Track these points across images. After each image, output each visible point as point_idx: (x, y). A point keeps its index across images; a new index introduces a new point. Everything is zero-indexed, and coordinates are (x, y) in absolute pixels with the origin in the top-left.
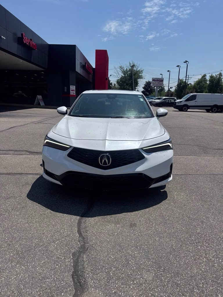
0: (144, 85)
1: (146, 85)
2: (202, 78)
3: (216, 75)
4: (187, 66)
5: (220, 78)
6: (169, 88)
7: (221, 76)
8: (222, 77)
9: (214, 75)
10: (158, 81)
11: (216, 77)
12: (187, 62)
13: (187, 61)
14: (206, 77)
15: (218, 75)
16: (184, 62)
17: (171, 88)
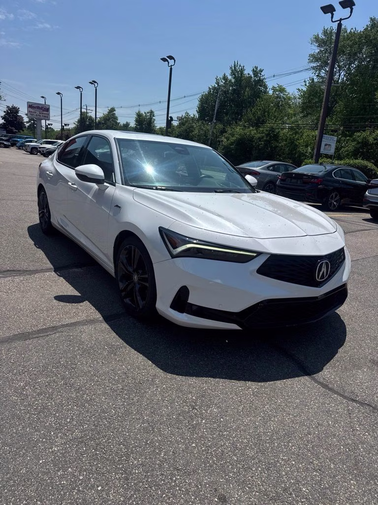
0: (5, 112)
1: (7, 113)
2: (109, 113)
3: (145, 113)
4: (96, 89)
5: (151, 119)
6: (63, 125)
7: (153, 116)
8: (154, 118)
9: (142, 112)
10: (39, 110)
11: (146, 116)
12: (96, 84)
13: (95, 82)
14: (114, 112)
15: (148, 113)
16: (90, 83)
17: (66, 125)
